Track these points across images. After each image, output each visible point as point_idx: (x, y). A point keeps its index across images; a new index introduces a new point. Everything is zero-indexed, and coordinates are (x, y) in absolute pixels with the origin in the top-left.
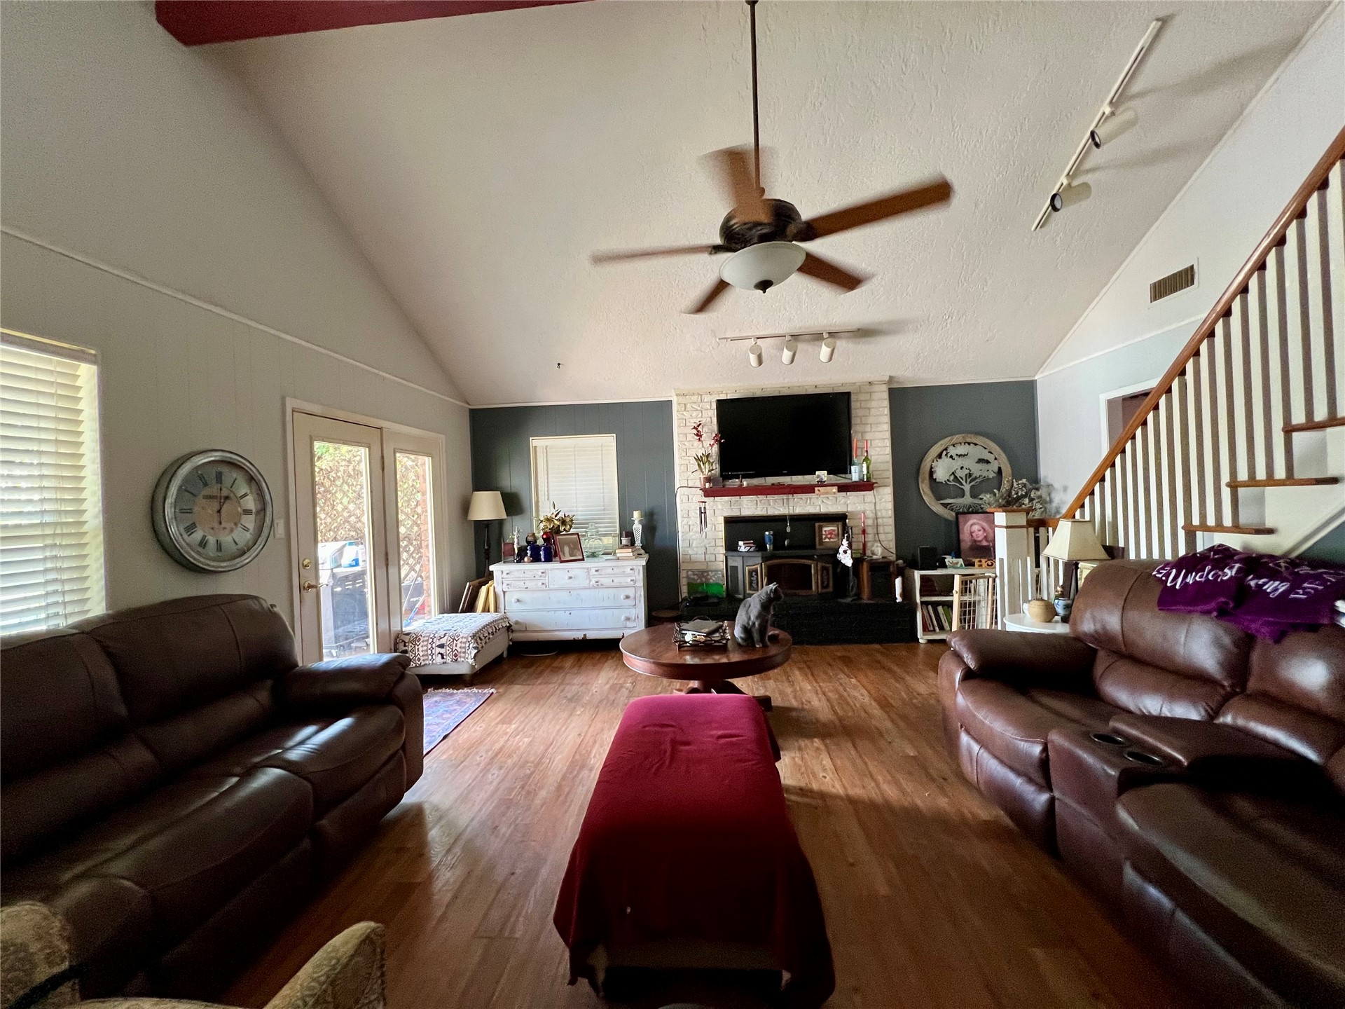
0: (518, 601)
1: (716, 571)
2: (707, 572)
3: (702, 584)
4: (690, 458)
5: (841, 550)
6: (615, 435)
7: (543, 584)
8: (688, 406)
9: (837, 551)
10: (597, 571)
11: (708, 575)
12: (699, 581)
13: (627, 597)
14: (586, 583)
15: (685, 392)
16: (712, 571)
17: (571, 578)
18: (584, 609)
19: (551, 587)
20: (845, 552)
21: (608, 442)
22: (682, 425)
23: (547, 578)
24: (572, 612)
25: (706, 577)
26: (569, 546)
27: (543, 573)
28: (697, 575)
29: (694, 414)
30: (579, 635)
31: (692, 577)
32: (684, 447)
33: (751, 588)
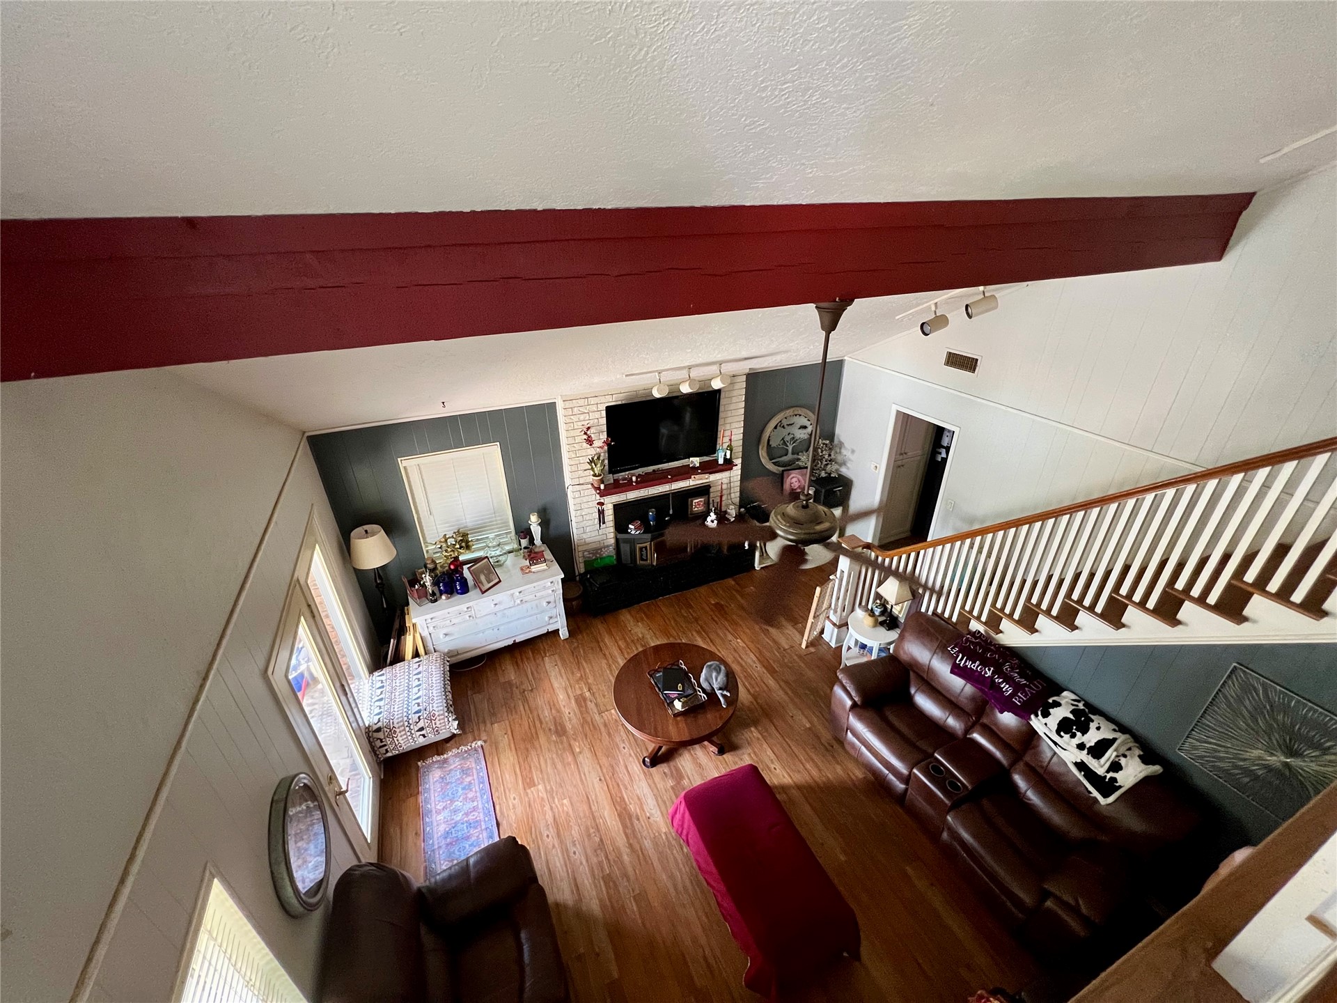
0: (445, 635)
1: (608, 546)
2: (599, 549)
3: (596, 559)
4: (581, 458)
5: (709, 519)
6: (498, 443)
7: (470, 616)
8: (575, 409)
10: (520, 593)
11: (601, 551)
12: (594, 557)
13: (549, 603)
14: (510, 604)
15: (572, 398)
16: (604, 548)
17: (496, 604)
18: (511, 622)
19: (478, 616)
20: (712, 521)
21: (493, 453)
22: (568, 429)
23: (473, 611)
24: (500, 628)
25: (599, 554)
26: (484, 574)
27: (468, 608)
28: (591, 553)
29: (582, 417)
31: (588, 555)
32: (574, 449)
33: (642, 559)
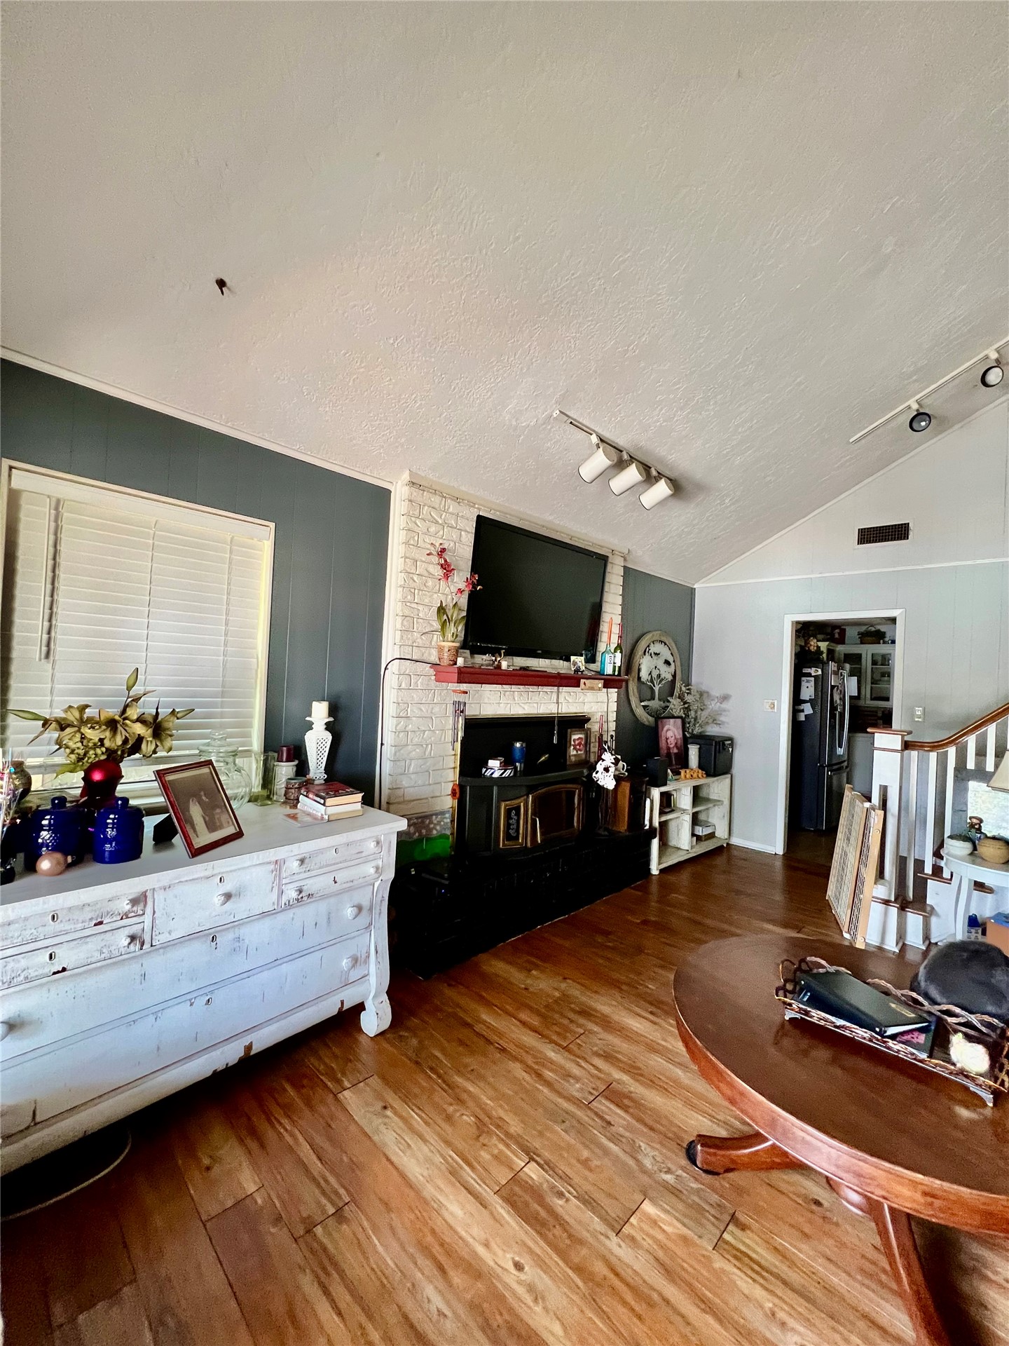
0: (13, 1027)
1: (443, 813)
4: (420, 608)
5: (600, 767)
6: (272, 525)
7: (129, 939)
8: (425, 512)
9: (593, 768)
10: (301, 863)
11: (431, 822)
12: (416, 834)
13: (359, 910)
16: (437, 814)
17: (228, 896)
18: (250, 973)
19: (160, 939)
20: (607, 770)
21: (253, 535)
22: (412, 542)
23: (147, 919)
24: (215, 994)
25: (427, 827)
26: (200, 802)
27: (134, 902)
28: (413, 824)
29: (432, 529)
30: (230, 1054)
31: (407, 828)
32: (411, 584)
33: (508, 837)
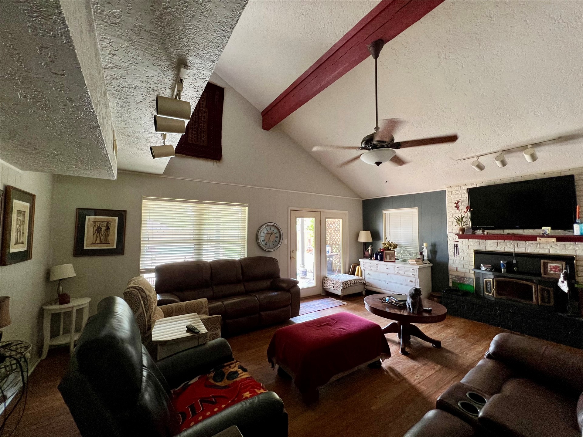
0: (369, 274)
1: (470, 278)
2: (464, 278)
3: (460, 283)
4: (454, 219)
6: (417, 208)
7: (377, 269)
8: (453, 193)
10: (398, 267)
11: (464, 279)
12: (459, 281)
13: (411, 281)
14: (393, 272)
15: (452, 186)
16: (467, 278)
18: (393, 283)
19: (380, 271)
20: (563, 282)
21: (414, 211)
22: (450, 202)
23: (378, 267)
24: (389, 283)
25: (463, 280)
26: (389, 255)
27: (377, 265)
28: (457, 278)
29: (457, 196)
31: (455, 279)
32: (451, 213)
33: (488, 291)
